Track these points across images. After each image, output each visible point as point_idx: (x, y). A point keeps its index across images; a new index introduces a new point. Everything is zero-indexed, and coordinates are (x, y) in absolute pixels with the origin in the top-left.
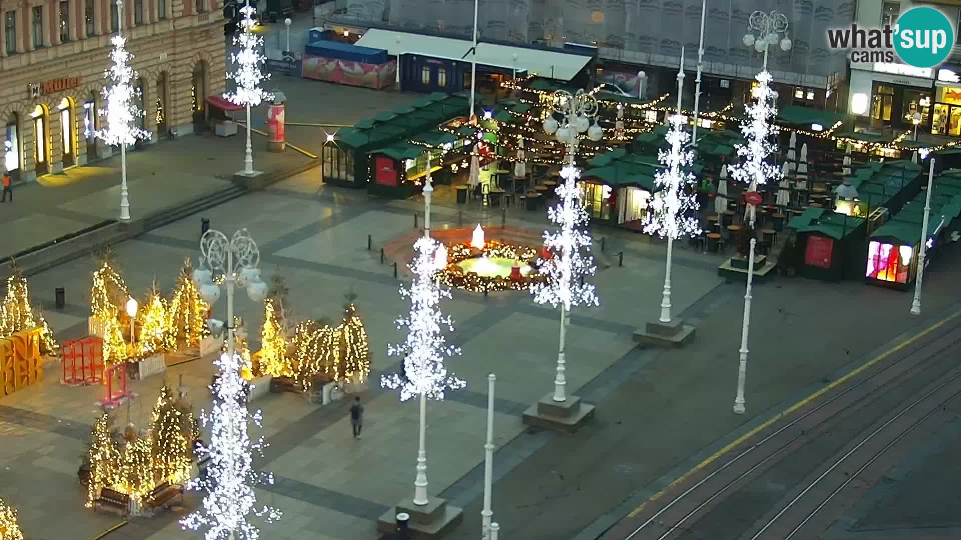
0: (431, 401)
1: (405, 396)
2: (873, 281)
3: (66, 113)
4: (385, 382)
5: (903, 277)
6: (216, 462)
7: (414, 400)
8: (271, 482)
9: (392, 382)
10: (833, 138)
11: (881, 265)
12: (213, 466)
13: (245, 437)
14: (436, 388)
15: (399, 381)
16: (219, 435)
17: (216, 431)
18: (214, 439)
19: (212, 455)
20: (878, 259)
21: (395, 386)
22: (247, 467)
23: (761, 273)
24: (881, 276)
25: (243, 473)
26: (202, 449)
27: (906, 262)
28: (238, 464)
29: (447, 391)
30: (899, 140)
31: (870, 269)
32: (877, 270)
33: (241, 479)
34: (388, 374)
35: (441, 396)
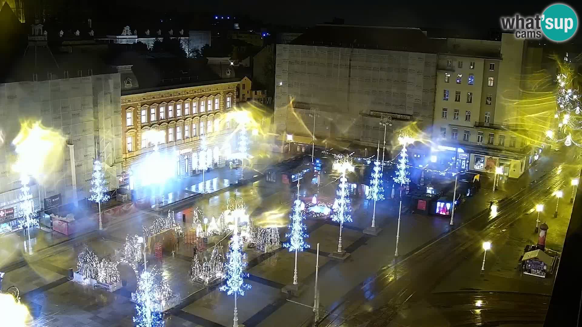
0: (299, 252)
1: (291, 250)
2: (438, 215)
3: (187, 160)
4: (284, 245)
5: (448, 213)
6: (231, 270)
7: (294, 252)
8: (248, 276)
9: (287, 245)
10: (426, 170)
11: (441, 209)
12: (230, 271)
13: (240, 262)
14: (301, 248)
15: (289, 245)
16: (232, 261)
17: (231, 260)
18: (231, 262)
19: (230, 267)
20: (440, 208)
21: (288, 247)
22: (241, 271)
23: (403, 212)
24: (441, 213)
25: (240, 273)
26: (226, 266)
27: (448, 208)
28: (238, 271)
29: (304, 248)
30: (446, 170)
31: (437, 211)
32: (440, 211)
33: (239, 275)
34: (286, 242)
35: (302, 250)
